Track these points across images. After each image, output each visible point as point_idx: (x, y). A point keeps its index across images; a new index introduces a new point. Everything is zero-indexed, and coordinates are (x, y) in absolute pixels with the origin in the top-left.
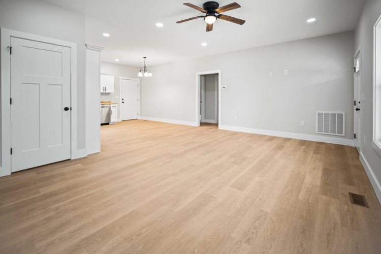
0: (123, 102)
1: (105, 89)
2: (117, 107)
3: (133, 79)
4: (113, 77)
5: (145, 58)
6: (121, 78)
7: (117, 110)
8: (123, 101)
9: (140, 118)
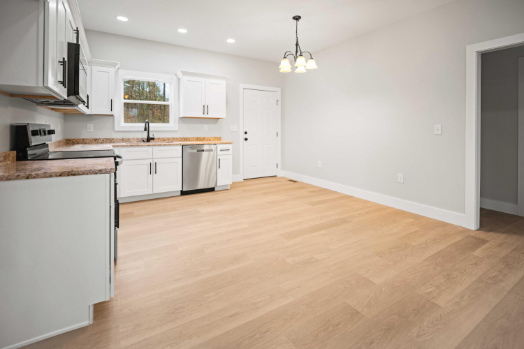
0: (246, 139)
1: (206, 109)
2: (230, 152)
3: (265, 88)
4: (224, 82)
5: (297, 18)
6: (242, 86)
7: (230, 157)
8: (246, 136)
9: (280, 173)
